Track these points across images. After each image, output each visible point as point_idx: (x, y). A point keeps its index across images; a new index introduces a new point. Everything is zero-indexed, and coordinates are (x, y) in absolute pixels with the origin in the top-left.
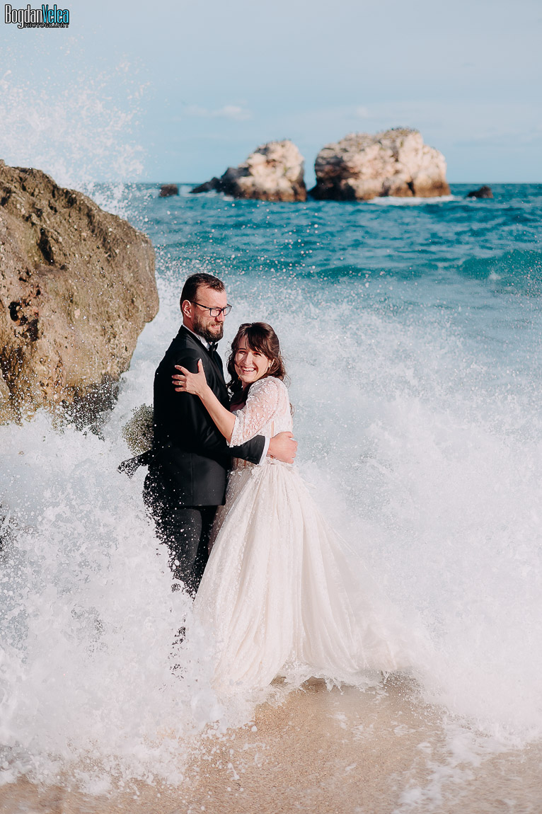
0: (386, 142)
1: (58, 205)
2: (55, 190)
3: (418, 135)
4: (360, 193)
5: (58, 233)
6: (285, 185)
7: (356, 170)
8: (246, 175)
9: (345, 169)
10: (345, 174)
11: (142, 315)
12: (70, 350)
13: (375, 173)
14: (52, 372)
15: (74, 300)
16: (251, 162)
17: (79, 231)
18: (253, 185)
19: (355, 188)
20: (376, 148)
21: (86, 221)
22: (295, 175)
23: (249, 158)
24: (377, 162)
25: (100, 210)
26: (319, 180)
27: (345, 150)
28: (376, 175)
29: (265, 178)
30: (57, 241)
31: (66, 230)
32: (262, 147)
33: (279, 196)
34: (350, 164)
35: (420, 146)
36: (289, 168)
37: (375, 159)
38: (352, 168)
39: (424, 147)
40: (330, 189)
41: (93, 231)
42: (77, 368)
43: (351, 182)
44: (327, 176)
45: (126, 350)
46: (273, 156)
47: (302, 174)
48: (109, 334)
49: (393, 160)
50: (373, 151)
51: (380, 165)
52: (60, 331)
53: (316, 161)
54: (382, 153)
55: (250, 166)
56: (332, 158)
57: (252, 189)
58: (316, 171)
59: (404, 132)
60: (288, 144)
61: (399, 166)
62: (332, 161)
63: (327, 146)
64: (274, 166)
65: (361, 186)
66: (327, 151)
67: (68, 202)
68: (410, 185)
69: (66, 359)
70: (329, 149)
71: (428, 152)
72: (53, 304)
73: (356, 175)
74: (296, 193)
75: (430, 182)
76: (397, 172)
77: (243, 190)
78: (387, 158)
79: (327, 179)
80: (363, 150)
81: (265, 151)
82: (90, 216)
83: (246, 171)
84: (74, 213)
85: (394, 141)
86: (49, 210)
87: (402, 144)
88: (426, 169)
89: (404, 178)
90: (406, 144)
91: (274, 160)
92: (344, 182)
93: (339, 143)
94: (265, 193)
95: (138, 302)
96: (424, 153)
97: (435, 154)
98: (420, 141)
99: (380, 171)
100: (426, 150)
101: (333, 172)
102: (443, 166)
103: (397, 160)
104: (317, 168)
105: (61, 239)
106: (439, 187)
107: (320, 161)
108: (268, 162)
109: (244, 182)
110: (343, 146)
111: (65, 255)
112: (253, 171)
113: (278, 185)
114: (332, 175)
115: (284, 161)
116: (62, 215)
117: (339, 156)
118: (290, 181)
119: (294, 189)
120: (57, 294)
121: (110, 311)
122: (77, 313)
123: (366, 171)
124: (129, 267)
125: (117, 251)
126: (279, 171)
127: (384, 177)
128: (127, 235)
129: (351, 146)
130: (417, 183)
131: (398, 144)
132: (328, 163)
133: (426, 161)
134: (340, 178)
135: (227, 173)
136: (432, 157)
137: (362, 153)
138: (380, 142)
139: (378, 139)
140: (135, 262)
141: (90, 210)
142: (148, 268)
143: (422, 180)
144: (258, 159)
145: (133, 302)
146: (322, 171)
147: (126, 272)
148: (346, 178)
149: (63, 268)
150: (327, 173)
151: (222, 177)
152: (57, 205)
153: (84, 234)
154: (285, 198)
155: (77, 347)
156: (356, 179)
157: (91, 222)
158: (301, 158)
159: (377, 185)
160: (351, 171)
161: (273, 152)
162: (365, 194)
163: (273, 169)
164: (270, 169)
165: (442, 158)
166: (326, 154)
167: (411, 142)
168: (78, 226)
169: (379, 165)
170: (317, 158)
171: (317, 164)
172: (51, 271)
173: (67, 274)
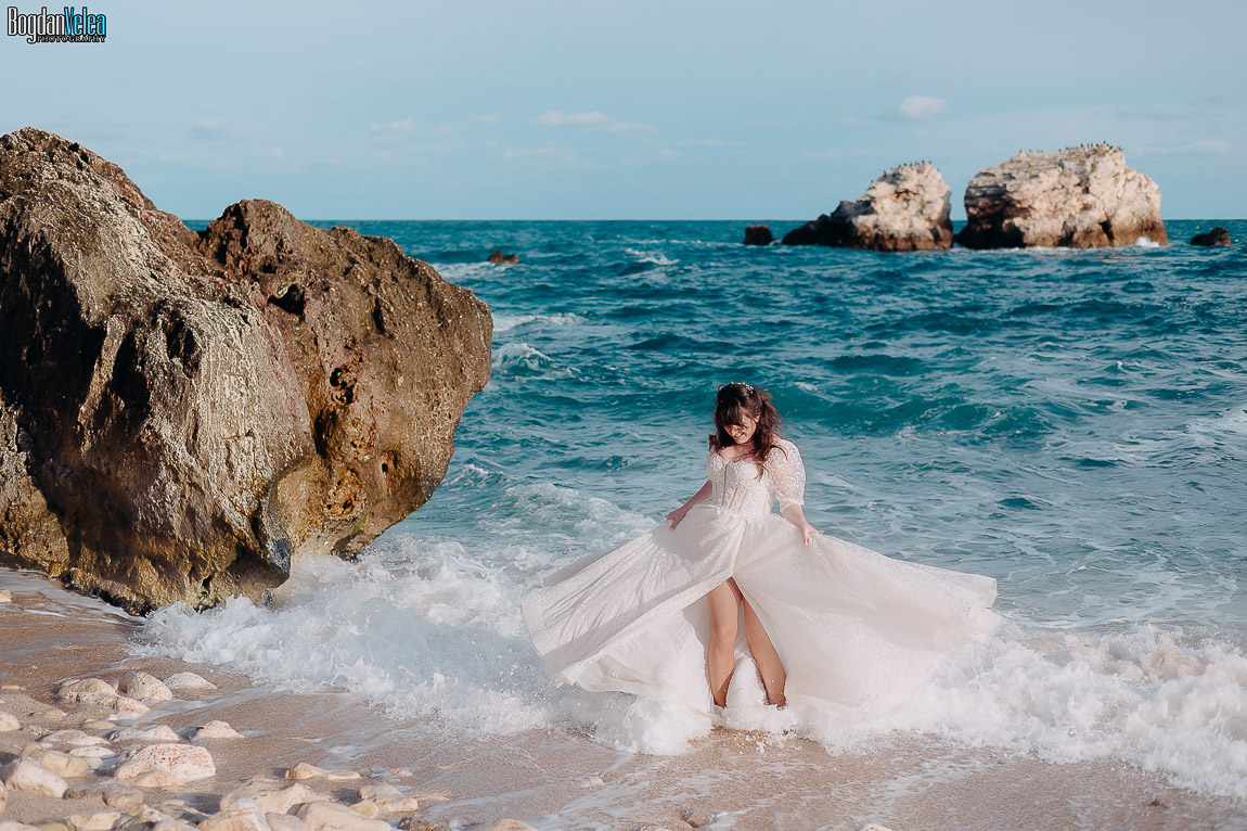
0: (1071, 165)
1: (402, 275)
2: (400, 261)
3: (1119, 154)
4: (1030, 237)
5: (391, 303)
6: (921, 227)
7: (1025, 205)
8: (865, 213)
9: (1010, 203)
10: (1009, 210)
11: (469, 384)
12: (387, 415)
13: (1052, 209)
14: (365, 434)
15: (399, 367)
16: (873, 193)
17: (416, 300)
18: (876, 226)
19: (1022, 230)
20: (1056, 172)
21: (424, 291)
22: (936, 211)
23: (870, 189)
24: (1056, 192)
25: (441, 279)
26: (971, 218)
27: (1011, 177)
28: (1055, 212)
29: (893, 217)
30: (388, 310)
31: (401, 300)
32: (890, 172)
33: (912, 242)
34: (1016, 196)
35: (1122, 171)
36: (929, 202)
37: (1054, 189)
38: (1019, 202)
39: (1126, 172)
40: (988, 230)
41: (429, 302)
42: (396, 433)
43: (1018, 221)
44: (981, 213)
45: (450, 417)
46: (903, 186)
47: (947, 210)
48: (432, 401)
49: (1079, 189)
50: (1050, 178)
51: (1062, 198)
52: (378, 397)
53: (967, 191)
54: (1064, 180)
55: (873, 199)
56: (989, 187)
57: (876, 231)
58: (967, 206)
59: (1097, 152)
60: (928, 167)
61: (1089, 199)
62: (989, 192)
63: (984, 171)
64: (906, 200)
65: (1031, 227)
66: (984, 178)
67: (411, 272)
68: (1106, 226)
69: (380, 423)
70: (986, 174)
71: (1134, 178)
72: (373, 371)
73: (1025, 212)
74: (937, 238)
75: (1135, 221)
76: (1086, 208)
77: (859, 234)
78: (1071, 188)
79: (983, 218)
80: (1036, 176)
81: (894, 178)
82: (429, 286)
83: (866, 207)
84: (414, 283)
85: (1082, 163)
86: (389, 281)
87: (1093, 167)
88: (1130, 202)
89: (1097, 215)
90: (1100, 167)
91: (907, 191)
92: (1007, 222)
93: (1002, 166)
94: (892, 237)
95: (468, 373)
96: (1127, 180)
97: (1144, 182)
98: (1122, 162)
99: (1060, 206)
100: (1130, 176)
101: (991, 207)
102: (1156, 198)
103: (1086, 191)
104: (967, 202)
105: (392, 309)
106: (1149, 228)
107: (973, 191)
108: (898, 194)
109: (863, 222)
110: (1007, 171)
111: (395, 324)
112: (876, 207)
113: (911, 226)
114: (990, 211)
115: (921, 192)
116: (401, 286)
117: (1001, 185)
118: (930, 220)
119: (934, 232)
120: (382, 362)
121: (435, 378)
122: (400, 380)
123: (1041, 206)
124: (460, 337)
125: (449, 321)
126: (914, 206)
127: (1067, 214)
128: (463, 305)
129: (1018, 169)
130: (1116, 223)
131: (1088, 168)
132: (984, 195)
133: (1131, 191)
134: (1001, 216)
135: (839, 208)
136: (1140, 185)
137: (1034, 181)
138: (1061, 165)
139: (1058, 161)
140: (467, 332)
141: (430, 280)
142: (482, 338)
143: (1123, 218)
144: (884, 189)
145: (461, 371)
146: (975, 206)
147: (457, 341)
148: (1011, 217)
149: (391, 337)
150: (982, 209)
151: (832, 214)
152: (399, 275)
153: (420, 304)
154: (919, 245)
155: (396, 412)
156: (1025, 218)
157: (429, 292)
158: (946, 188)
159: (1055, 227)
160: (1019, 206)
161: (905, 180)
162: (1037, 239)
163: (905, 204)
164: (901, 204)
165: (1155, 186)
166: (981, 182)
167: (1107, 164)
168: (415, 296)
169: (1059, 197)
170: (970, 187)
171: (968, 197)
172: (378, 340)
173: (393, 343)
